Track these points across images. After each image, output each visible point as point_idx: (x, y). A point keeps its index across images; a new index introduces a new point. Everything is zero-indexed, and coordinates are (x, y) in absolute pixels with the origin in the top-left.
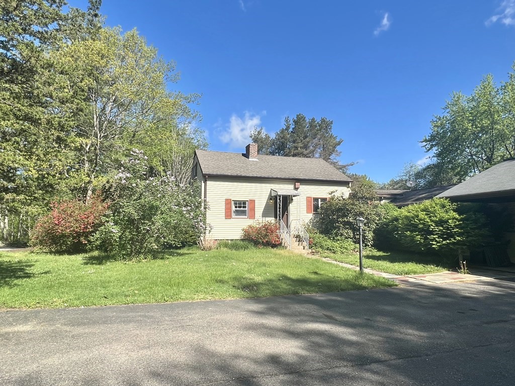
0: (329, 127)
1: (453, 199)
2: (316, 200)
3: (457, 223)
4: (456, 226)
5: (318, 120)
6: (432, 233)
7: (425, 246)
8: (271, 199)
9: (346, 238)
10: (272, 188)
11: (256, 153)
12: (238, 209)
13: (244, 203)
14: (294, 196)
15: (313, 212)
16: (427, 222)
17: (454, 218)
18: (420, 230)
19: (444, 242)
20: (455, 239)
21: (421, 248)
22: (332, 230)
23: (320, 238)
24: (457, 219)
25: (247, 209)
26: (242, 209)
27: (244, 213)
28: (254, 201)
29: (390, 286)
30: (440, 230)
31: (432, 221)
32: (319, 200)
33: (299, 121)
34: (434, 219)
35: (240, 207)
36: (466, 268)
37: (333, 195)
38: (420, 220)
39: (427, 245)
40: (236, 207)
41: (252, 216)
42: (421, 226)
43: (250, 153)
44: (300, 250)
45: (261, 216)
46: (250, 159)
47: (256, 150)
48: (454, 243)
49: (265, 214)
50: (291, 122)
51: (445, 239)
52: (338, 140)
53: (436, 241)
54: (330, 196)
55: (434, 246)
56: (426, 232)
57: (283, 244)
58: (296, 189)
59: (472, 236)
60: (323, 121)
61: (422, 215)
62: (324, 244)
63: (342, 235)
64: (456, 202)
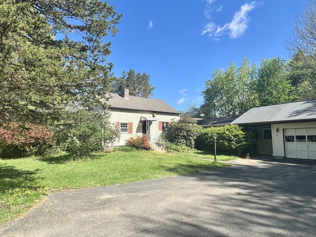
0: (148, 79)
1: (240, 125)
2: (163, 123)
3: (243, 136)
4: (243, 138)
5: (141, 74)
6: (232, 141)
7: (228, 147)
8: (141, 122)
9: (183, 144)
10: (141, 116)
11: (128, 94)
12: (123, 128)
13: (126, 125)
14: (153, 121)
15: (162, 130)
16: (230, 136)
17: (241, 134)
18: (227, 140)
19: (237, 145)
20: (242, 144)
21: (226, 148)
22: (175, 140)
23: (169, 144)
24: (242, 134)
25: (128, 128)
26: (125, 128)
27: (126, 130)
28: (132, 123)
29: (230, 166)
30: (236, 139)
31: (232, 135)
32: (165, 123)
33: (131, 74)
34: (233, 134)
35: (124, 127)
36: (249, 157)
37: (173, 121)
38: (226, 135)
39: (230, 146)
40: (122, 127)
41: (131, 132)
42: (227, 138)
43: (125, 95)
44: (160, 151)
45: (136, 132)
46: (125, 98)
47: (128, 93)
48: (241, 145)
49: (138, 131)
50: (126, 74)
51: (238, 144)
52: (152, 87)
53: (234, 145)
54: (171, 121)
55: (233, 147)
56: (230, 140)
57: (151, 148)
58: (154, 117)
59: (249, 142)
60: (144, 75)
61: (227, 132)
62: (172, 147)
63: (181, 142)
64: (241, 126)
